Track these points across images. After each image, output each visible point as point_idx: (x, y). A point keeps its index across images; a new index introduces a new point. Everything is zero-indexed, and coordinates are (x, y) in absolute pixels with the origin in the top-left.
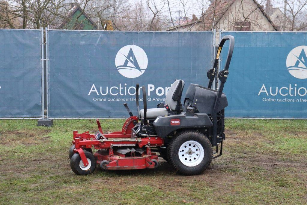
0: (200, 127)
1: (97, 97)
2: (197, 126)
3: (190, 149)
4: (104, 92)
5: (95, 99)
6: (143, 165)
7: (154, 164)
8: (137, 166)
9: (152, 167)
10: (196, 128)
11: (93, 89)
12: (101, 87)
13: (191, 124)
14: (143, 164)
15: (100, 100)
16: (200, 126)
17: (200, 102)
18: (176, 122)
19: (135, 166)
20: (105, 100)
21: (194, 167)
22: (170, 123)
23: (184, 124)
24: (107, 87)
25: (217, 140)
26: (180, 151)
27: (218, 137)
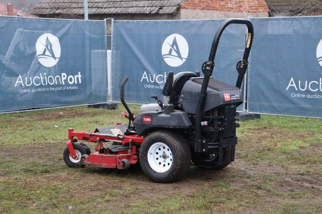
0: (171, 128)
1: (296, 92)
2: (169, 126)
3: (164, 152)
4: (303, 87)
5: (293, 95)
6: (113, 165)
7: (122, 164)
8: (106, 164)
9: (120, 167)
10: (167, 128)
11: (292, 83)
12: (300, 82)
13: (162, 123)
14: (113, 163)
15: (299, 95)
16: (172, 126)
17: (186, 99)
18: (148, 120)
19: (104, 164)
20: (304, 96)
21: (162, 173)
22: (142, 120)
23: (155, 123)
24: (306, 82)
25: (203, 146)
26: (151, 154)
27: (204, 141)
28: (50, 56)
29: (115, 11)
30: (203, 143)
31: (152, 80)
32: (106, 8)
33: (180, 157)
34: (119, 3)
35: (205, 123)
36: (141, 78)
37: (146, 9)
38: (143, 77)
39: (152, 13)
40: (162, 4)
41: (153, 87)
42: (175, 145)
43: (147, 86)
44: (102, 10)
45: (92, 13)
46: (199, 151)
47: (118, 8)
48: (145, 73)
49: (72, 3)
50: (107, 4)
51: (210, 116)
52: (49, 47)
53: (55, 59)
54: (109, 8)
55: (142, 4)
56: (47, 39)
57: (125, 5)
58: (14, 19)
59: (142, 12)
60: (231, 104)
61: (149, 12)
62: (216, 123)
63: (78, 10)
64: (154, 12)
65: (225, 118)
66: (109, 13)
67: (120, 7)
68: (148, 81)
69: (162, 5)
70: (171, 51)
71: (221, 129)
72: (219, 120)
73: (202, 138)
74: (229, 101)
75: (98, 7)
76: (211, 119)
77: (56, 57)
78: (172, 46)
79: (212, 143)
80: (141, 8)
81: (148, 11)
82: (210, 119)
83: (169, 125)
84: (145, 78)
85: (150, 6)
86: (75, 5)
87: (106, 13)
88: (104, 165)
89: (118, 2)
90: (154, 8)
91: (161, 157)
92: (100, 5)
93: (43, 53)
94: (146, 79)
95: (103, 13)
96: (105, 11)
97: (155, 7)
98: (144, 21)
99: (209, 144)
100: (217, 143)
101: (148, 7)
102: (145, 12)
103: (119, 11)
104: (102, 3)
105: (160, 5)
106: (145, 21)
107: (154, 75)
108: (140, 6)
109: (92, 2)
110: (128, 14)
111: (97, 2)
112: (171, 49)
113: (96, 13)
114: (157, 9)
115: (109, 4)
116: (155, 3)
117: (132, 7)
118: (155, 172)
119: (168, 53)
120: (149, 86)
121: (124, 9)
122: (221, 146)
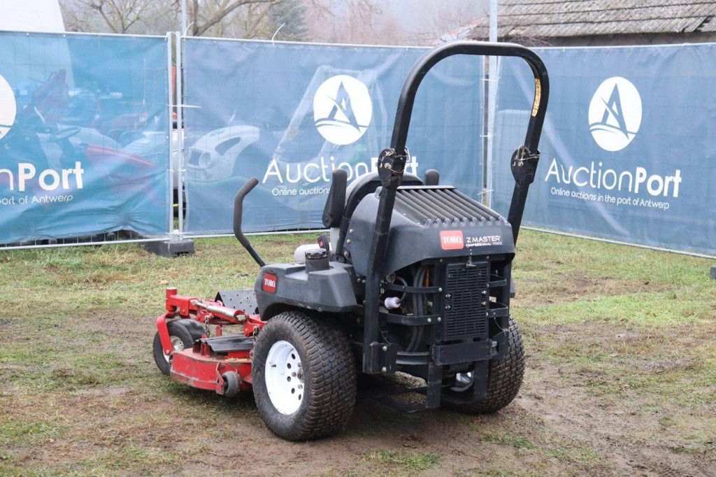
2: (303, 303)
6: (210, 381)
7: (223, 383)
8: (197, 379)
9: (219, 390)
14: (211, 378)
17: (357, 238)
18: (272, 283)
19: (194, 379)
22: (262, 284)
23: (282, 293)
25: (382, 358)
26: (275, 366)
27: (385, 348)
28: (347, 123)
29: (616, 29)
30: (383, 351)
31: (567, 179)
32: (600, 22)
33: (317, 383)
34: (626, 12)
35: (392, 302)
36: (547, 174)
37: (676, 24)
38: (550, 172)
39: (687, 30)
40: (711, 11)
41: (567, 193)
42: (308, 351)
43: (556, 192)
44: (592, 26)
45: (572, 35)
46: (371, 370)
47: (623, 23)
48: (554, 163)
49: (543, 14)
50: (603, 15)
51: (403, 285)
52: (344, 104)
53: (358, 129)
54: (607, 22)
55: (671, 12)
56: (342, 86)
57: (637, 16)
58: (268, 46)
59: (667, 29)
60: (468, 256)
61: (681, 30)
62: (417, 303)
63: (549, 27)
64: (691, 29)
65: (444, 293)
66: (604, 33)
67: (628, 20)
68: (559, 181)
69: (711, 14)
70: (606, 115)
71: (429, 320)
72: (430, 297)
73: (380, 340)
74: (460, 250)
75: (586, 22)
76: (404, 294)
77: (359, 123)
78: (610, 105)
79: (411, 351)
80: (668, 21)
81: (679, 26)
82: (403, 292)
83: (305, 301)
84: (554, 173)
85: (685, 15)
86: (545, 19)
87: (598, 33)
88: (193, 381)
89: (626, 9)
90: (693, 19)
91: (294, 374)
92: (591, 17)
93: (330, 115)
94: (556, 175)
95: (592, 32)
96: (597, 29)
97: (695, 17)
98: (558, 50)
99: (400, 356)
100: (423, 354)
101: (681, 18)
102: (672, 30)
103: (623, 29)
104: (594, 13)
105: (706, 13)
106: (560, 50)
107: (571, 168)
108: (666, 17)
109: (578, 12)
110: (639, 34)
111: (588, 11)
112: (606, 111)
113: (580, 33)
114: (699, 22)
115: (607, 15)
116: (697, 10)
117: (651, 19)
118: (275, 411)
119: (600, 121)
120: (560, 192)
121: (634, 24)
122: (432, 361)
